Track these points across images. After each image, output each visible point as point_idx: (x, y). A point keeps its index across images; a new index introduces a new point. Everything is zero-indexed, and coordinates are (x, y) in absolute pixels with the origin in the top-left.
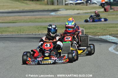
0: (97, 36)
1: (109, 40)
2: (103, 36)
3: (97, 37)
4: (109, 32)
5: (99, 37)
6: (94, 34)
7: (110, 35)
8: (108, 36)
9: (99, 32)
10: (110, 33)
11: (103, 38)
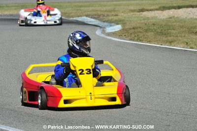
0: (71, 17)
1: (87, 21)
2: (78, 17)
3: (72, 19)
4: (84, 12)
5: (74, 19)
6: (67, 15)
7: (87, 16)
8: (85, 17)
9: (71, 13)
10: (86, 13)
11: (79, 20)
